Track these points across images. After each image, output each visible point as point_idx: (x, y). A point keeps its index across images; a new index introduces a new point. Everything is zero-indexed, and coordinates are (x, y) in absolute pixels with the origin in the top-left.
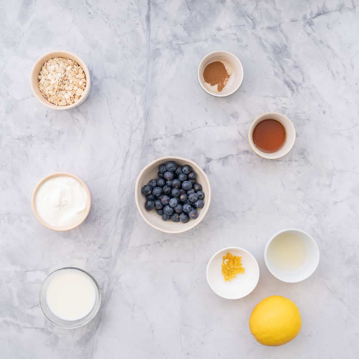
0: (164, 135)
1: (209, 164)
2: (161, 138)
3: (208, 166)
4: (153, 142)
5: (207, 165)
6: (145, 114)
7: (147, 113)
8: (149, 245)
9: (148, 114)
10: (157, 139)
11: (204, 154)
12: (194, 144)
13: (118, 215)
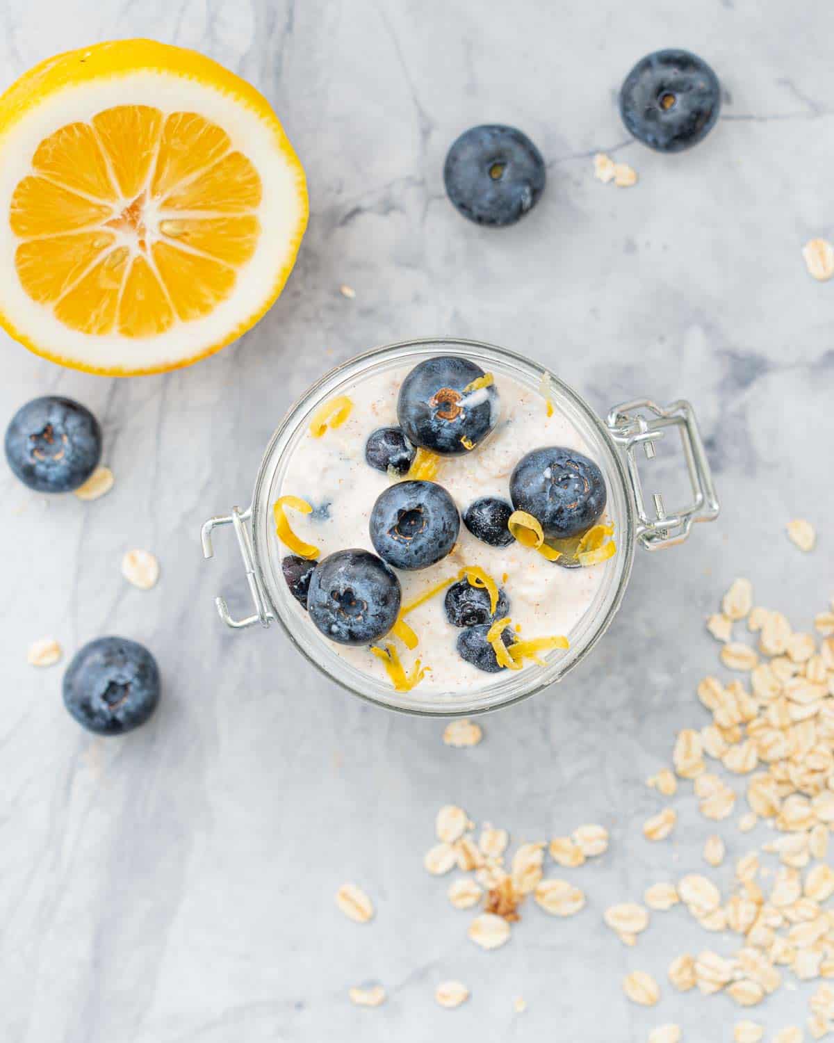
0: (410, 180)
1: (747, 395)
2: (388, 207)
3: (742, 415)
4: (327, 236)
5: (733, 407)
6: (271, 28)
7: (280, 26)
8: (299, 1006)
9: (289, 28)
10: (357, 211)
11: (708, 328)
12: (631, 247)
13: (70, 781)
